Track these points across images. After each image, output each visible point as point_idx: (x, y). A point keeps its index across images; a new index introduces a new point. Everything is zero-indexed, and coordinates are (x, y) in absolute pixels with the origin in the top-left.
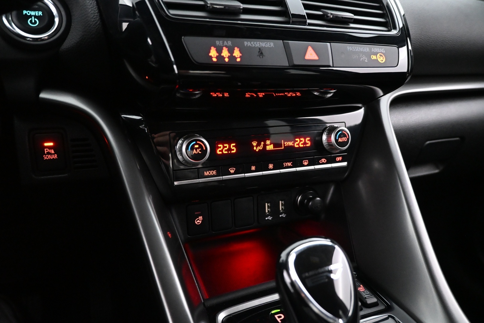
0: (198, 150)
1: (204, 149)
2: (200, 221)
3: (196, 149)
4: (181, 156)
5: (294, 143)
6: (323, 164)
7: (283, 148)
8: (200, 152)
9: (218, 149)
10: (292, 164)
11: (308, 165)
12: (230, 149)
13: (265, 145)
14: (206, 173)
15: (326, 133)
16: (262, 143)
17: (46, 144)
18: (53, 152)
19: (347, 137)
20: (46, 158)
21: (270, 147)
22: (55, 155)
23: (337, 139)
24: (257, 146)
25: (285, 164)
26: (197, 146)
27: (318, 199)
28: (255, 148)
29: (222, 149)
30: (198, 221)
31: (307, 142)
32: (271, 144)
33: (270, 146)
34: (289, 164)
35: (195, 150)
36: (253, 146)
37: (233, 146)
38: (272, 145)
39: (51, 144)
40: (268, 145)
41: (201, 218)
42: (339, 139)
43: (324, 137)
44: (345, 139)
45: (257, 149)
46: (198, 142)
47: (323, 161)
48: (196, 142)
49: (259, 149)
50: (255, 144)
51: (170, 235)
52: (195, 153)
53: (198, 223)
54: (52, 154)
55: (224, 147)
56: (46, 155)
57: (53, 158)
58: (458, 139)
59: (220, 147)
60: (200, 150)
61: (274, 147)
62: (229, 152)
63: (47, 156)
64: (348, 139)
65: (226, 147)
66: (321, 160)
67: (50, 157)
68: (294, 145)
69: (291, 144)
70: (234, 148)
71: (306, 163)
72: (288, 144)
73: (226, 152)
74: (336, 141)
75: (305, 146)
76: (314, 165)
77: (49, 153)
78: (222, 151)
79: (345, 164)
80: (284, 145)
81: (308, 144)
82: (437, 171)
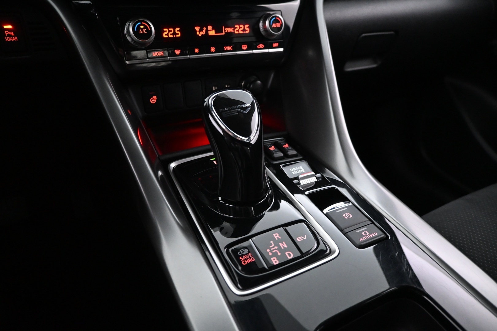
0: (144, 31)
1: (149, 29)
2: (155, 100)
3: (142, 29)
4: (129, 37)
5: (234, 30)
6: (261, 49)
7: (224, 34)
8: (145, 32)
9: (164, 33)
10: (232, 48)
11: (246, 50)
12: (174, 33)
13: (207, 31)
14: (154, 53)
15: (262, 20)
16: (205, 29)
17: (5, 27)
18: (13, 34)
19: (280, 23)
20: (7, 40)
21: (212, 33)
22: (15, 37)
23: (271, 24)
24: (199, 32)
25: (226, 48)
26: (142, 27)
27: (259, 82)
28: (198, 33)
29: (167, 33)
30: (153, 100)
31: (246, 29)
32: (212, 30)
33: (212, 31)
34: (230, 48)
35: (140, 30)
36: (196, 32)
37: (178, 31)
38: (214, 31)
39: (10, 27)
40: (210, 30)
41: (155, 97)
42: (273, 24)
43: (261, 25)
44: (278, 25)
45: (200, 34)
46: (143, 23)
47: (261, 47)
48: (141, 23)
49: (202, 35)
50: (197, 29)
51: (130, 112)
52: (141, 33)
53: (153, 102)
54: (13, 36)
55: (169, 31)
56: (7, 37)
57: (14, 40)
58: (392, 33)
59: (166, 31)
60: (145, 30)
61: (216, 33)
62: (175, 36)
63: (8, 39)
64: (282, 25)
65: (171, 31)
66: (259, 46)
67: (11, 39)
68: (234, 32)
69: (231, 30)
70: (178, 32)
71: (245, 48)
72: (228, 30)
73: (172, 36)
74: (271, 26)
75: (244, 32)
76: (253, 50)
77: (9, 35)
78: (167, 35)
79: (281, 50)
80: (225, 31)
81: (247, 30)
82: (374, 66)
